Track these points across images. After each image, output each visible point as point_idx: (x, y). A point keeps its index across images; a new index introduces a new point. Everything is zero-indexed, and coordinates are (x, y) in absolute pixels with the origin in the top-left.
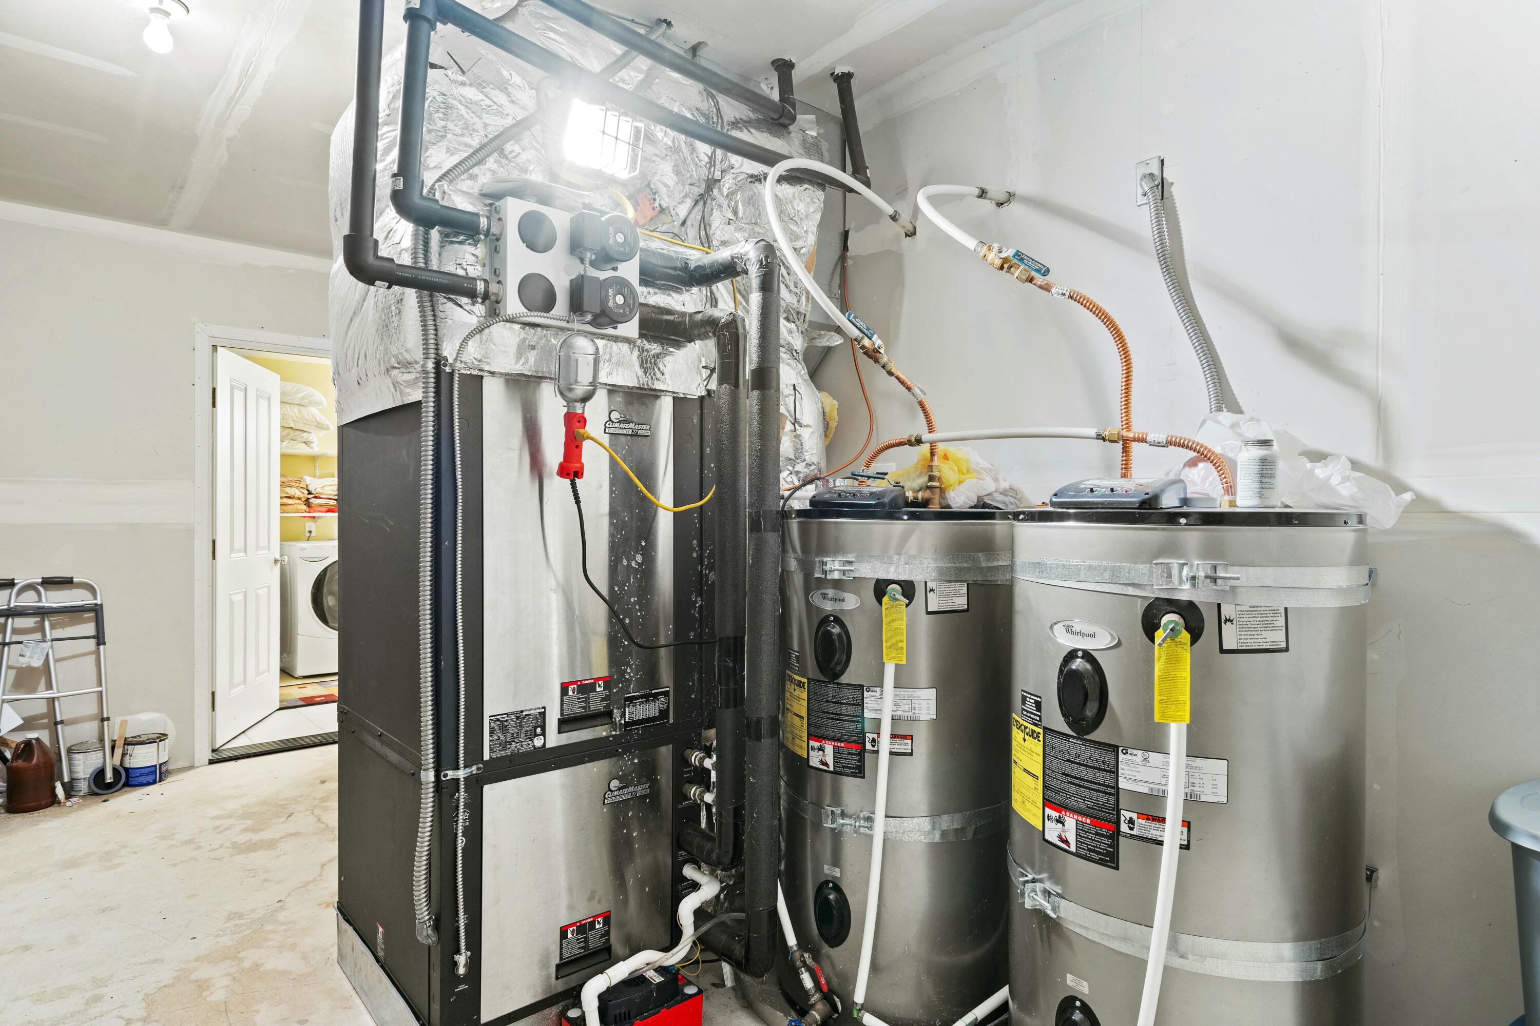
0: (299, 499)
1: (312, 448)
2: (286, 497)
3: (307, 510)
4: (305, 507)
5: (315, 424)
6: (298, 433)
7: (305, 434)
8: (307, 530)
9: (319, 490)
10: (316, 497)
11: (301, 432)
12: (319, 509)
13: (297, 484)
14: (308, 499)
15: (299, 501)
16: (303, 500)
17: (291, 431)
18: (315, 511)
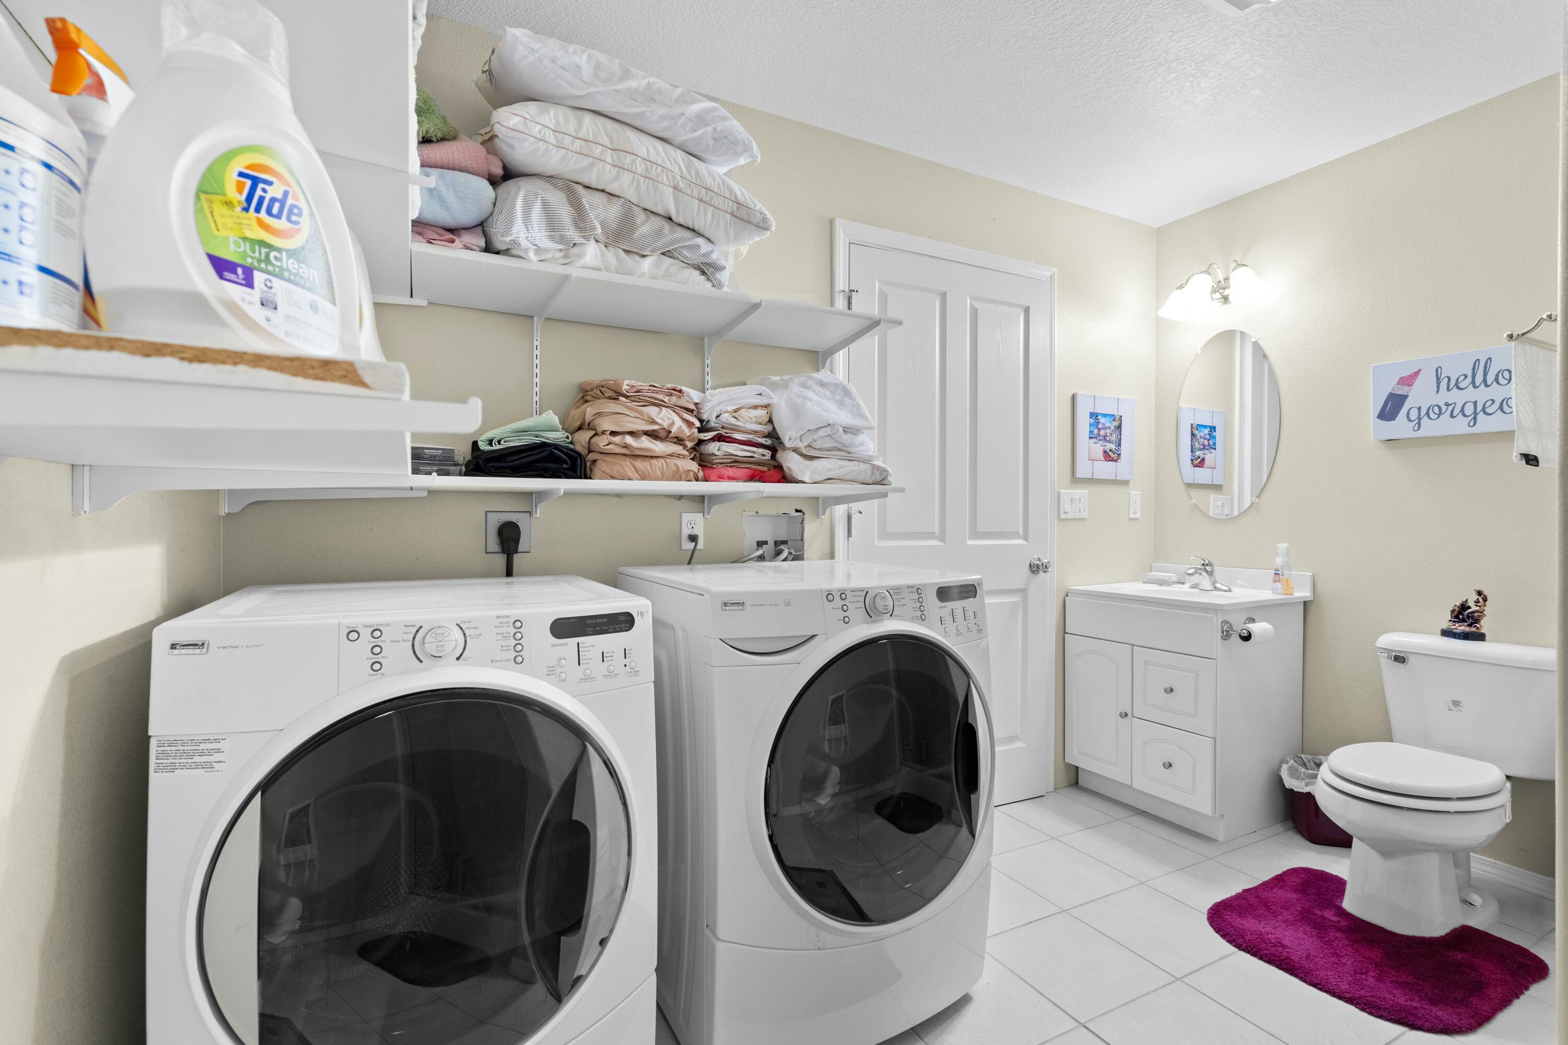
0: (679, 441)
1: (718, 285)
2: (646, 433)
3: (701, 474)
4: (694, 466)
5: (731, 206)
6: (681, 233)
7: (700, 241)
8: (686, 531)
9: (727, 418)
10: (720, 438)
11: (689, 234)
12: (730, 472)
13: (674, 399)
14: (700, 442)
15: (678, 449)
16: (690, 445)
17: (667, 227)
18: (721, 478)
